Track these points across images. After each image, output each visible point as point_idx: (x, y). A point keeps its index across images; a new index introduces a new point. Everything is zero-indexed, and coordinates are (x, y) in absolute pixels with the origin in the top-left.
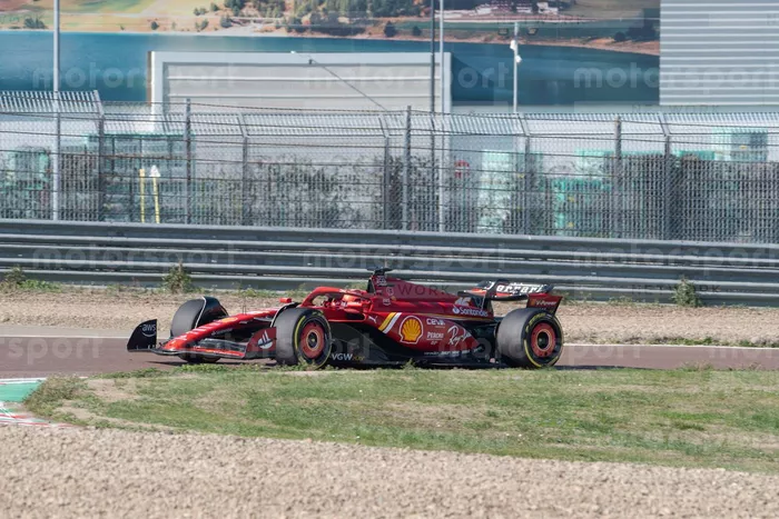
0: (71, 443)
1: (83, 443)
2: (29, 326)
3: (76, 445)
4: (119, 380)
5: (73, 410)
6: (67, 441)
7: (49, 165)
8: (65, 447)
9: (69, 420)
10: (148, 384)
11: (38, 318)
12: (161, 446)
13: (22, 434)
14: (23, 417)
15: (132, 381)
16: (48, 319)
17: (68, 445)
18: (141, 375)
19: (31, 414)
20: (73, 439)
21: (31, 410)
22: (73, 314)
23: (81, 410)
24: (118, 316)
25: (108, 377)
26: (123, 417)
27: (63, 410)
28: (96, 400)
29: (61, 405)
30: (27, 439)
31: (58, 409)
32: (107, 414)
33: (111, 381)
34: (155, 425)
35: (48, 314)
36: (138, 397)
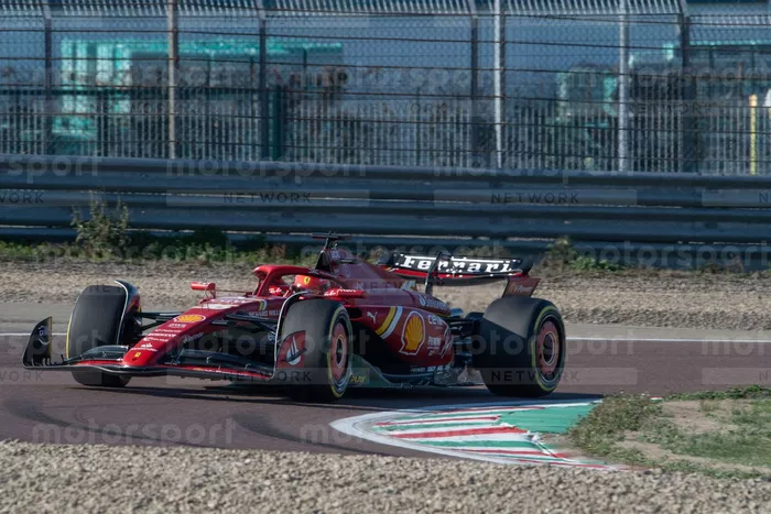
0: (624, 494)
1: (641, 492)
2: (580, 324)
3: (631, 496)
4: (707, 402)
5: (639, 445)
6: (619, 490)
7: (617, 90)
8: (615, 498)
9: (633, 459)
10: (749, 408)
11: (595, 312)
12: (756, 498)
13: (555, 479)
14: (567, 456)
15: (726, 404)
16: (607, 315)
17: (619, 495)
18: (739, 395)
19: (578, 451)
20: (628, 487)
21: (578, 445)
22: (644, 307)
23: (650, 446)
24: (708, 310)
25: (692, 398)
26: (712, 456)
27: (627, 445)
28: (674, 432)
29: (621, 439)
30: (561, 486)
31: (619, 444)
32: (687, 451)
33: (696, 404)
34: (757, 468)
35: (608, 307)
36: (734, 427)
